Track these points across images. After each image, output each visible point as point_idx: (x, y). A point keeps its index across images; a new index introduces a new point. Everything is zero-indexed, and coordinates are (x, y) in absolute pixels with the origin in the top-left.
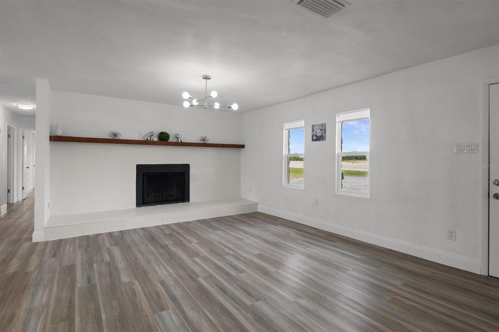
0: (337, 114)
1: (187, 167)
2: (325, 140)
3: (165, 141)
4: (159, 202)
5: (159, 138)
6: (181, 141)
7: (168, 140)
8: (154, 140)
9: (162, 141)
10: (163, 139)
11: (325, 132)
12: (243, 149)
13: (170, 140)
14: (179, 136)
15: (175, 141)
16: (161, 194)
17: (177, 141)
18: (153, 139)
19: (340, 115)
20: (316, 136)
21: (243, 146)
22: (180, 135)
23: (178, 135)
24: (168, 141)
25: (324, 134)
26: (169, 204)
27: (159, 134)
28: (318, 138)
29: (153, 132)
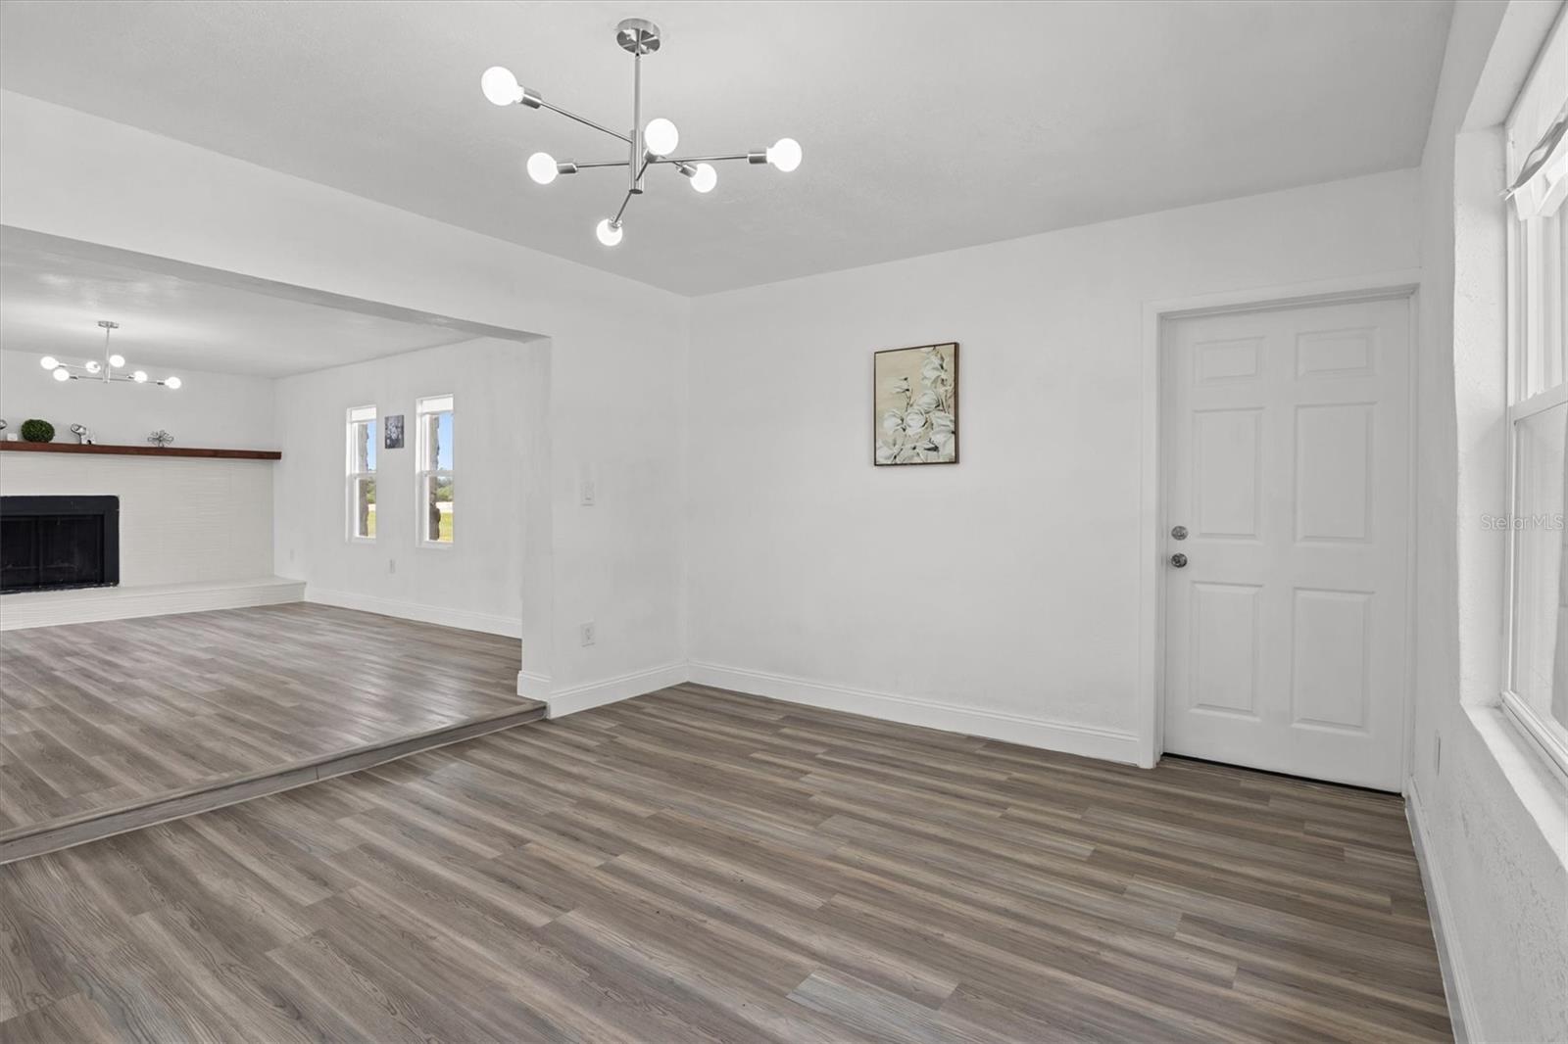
0: (417, 400)
1: (112, 503)
2: (403, 446)
3: (40, 441)
4: (25, 585)
5: (23, 433)
6: (89, 441)
7: (51, 439)
8: (9, 439)
9: (31, 441)
10: (37, 436)
11: (402, 432)
12: (275, 461)
13: (55, 440)
14: (81, 430)
15: (73, 441)
16: (34, 567)
17: (78, 443)
18: (6, 437)
19: (424, 402)
20: (390, 438)
21: (277, 456)
22: (85, 429)
23: (80, 427)
24: (53, 441)
25: (400, 436)
26: (55, 590)
27: (22, 424)
28: (394, 443)
29: (5, 420)
